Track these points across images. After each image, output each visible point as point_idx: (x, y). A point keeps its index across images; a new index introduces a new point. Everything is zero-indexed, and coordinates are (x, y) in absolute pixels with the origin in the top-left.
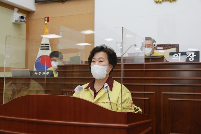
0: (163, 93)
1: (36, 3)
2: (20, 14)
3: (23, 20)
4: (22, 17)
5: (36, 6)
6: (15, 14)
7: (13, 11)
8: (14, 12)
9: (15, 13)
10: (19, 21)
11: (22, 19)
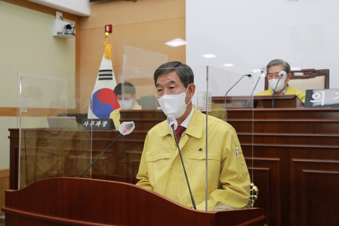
0: (294, 160)
1: (92, 3)
2: (65, 21)
3: (70, 31)
4: (68, 27)
5: (91, 7)
6: (56, 23)
7: (53, 17)
8: (55, 18)
9: (56, 20)
10: (63, 34)
11: (68, 30)
